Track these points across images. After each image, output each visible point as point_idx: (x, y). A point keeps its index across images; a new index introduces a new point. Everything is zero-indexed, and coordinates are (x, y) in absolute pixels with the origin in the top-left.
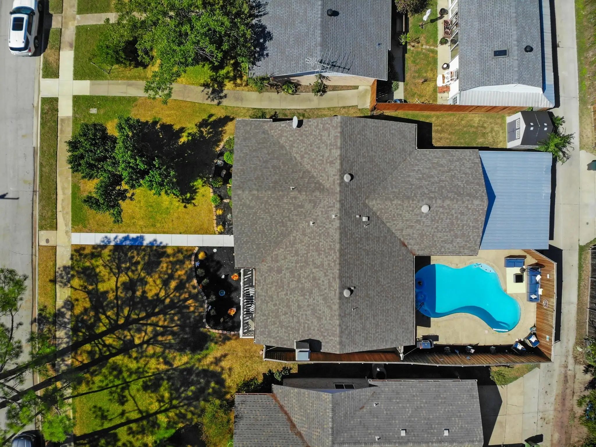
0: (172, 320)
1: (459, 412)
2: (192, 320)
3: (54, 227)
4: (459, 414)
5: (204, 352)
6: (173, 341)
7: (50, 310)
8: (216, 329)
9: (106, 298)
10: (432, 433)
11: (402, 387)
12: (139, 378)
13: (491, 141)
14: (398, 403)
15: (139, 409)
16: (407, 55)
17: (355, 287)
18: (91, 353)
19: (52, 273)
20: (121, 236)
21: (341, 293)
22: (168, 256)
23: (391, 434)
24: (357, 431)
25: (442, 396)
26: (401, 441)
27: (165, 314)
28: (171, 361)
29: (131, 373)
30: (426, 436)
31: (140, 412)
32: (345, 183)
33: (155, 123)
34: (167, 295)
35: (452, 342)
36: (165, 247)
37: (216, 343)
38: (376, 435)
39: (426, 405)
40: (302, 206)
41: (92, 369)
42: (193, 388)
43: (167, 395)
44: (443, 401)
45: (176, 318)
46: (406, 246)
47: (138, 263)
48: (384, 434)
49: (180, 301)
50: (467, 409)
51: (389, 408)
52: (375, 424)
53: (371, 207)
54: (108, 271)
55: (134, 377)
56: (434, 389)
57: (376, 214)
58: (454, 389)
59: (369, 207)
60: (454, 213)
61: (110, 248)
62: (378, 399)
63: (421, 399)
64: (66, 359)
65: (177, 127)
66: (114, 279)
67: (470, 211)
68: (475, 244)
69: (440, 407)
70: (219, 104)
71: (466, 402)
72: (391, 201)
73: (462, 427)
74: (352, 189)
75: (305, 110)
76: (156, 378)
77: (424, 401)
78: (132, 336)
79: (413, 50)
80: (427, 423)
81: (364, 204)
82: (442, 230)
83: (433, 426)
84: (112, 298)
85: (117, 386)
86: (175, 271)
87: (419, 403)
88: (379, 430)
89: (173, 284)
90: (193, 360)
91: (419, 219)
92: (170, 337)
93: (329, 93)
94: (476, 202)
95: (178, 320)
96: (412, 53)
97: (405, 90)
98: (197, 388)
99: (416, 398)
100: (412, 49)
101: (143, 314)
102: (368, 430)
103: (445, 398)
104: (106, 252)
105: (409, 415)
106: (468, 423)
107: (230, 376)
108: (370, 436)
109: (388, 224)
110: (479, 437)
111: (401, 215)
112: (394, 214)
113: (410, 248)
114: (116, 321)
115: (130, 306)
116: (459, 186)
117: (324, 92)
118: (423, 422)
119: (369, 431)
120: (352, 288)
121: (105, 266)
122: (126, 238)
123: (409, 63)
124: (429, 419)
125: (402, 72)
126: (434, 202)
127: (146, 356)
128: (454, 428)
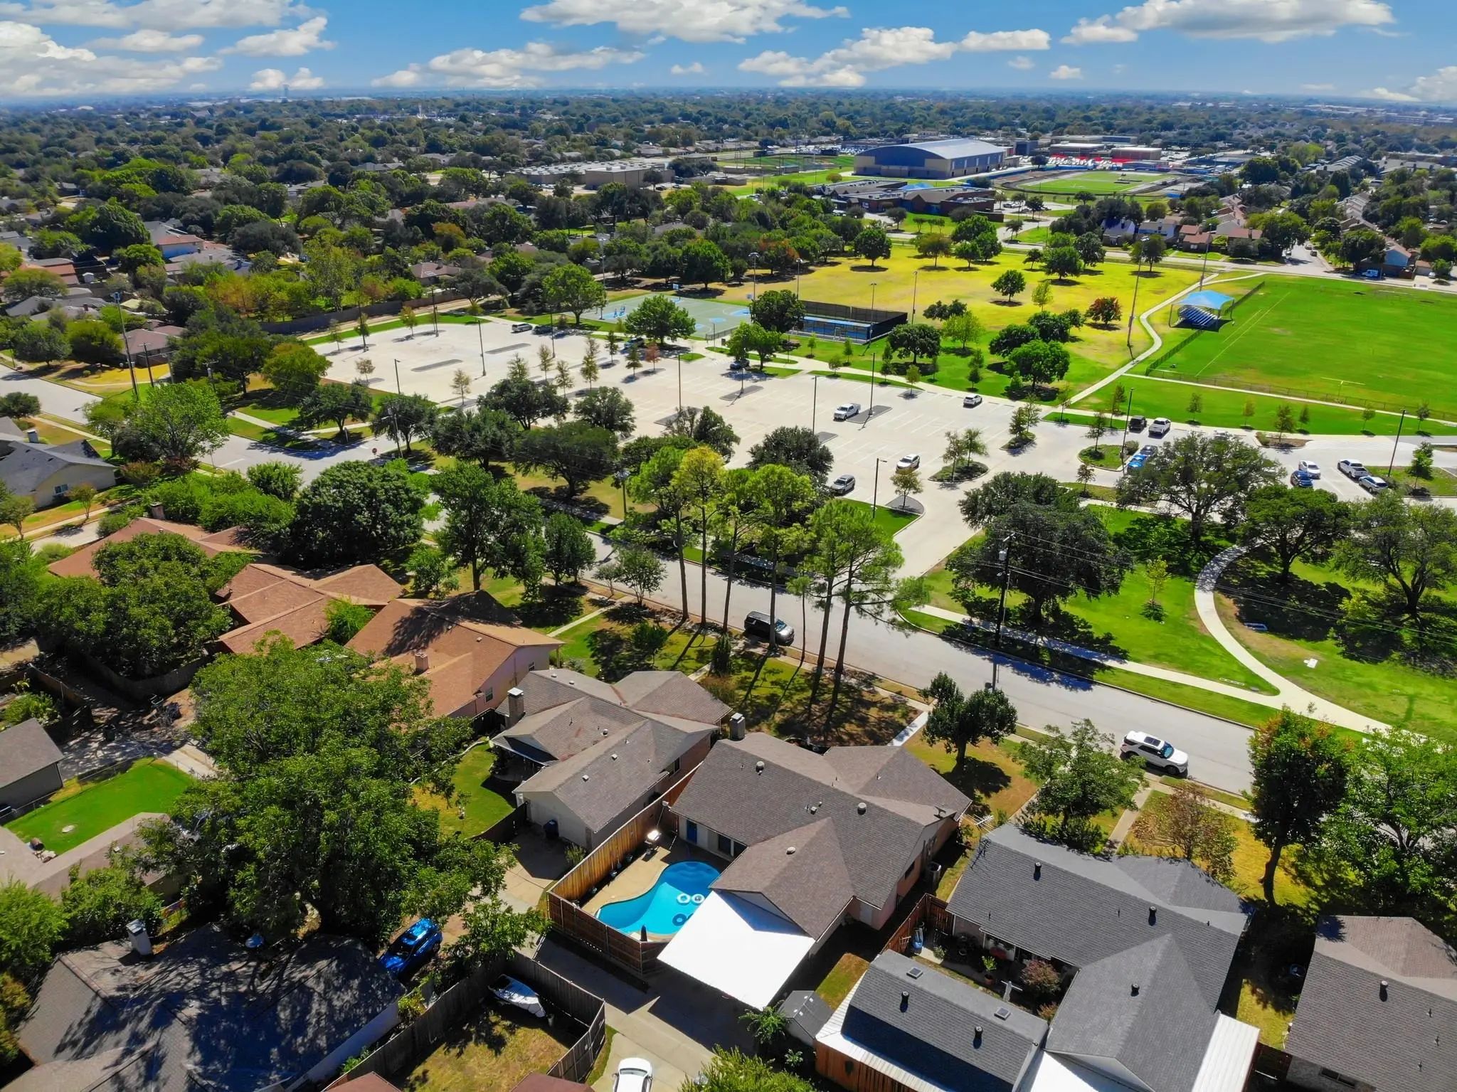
0: (815, 725)
5: (774, 729)
6: (798, 720)
7: (876, 683)
9: (864, 708)
12: (784, 696)
15: (760, 687)
17: (760, 774)
18: (826, 686)
19: (905, 695)
20: (911, 734)
28: (783, 713)
29: (791, 695)
31: (757, 687)
32: (859, 805)
35: (631, 868)
39: (616, 786)
41: (812, 682)
43: (758, 701)
46: (765, 843)
47: (880, 730)
48: (626, 747)
51: (640, 766)
53: (821, 819)
54: (886, 717)
55: (787, 695)
57: (811, 821)
59: (823, 817)
61: (905, 725)
64: (832, 676)
66: (876, 716)
72: (818, 832)
74: (849, 807)
76: (777, 702)
78: (820, 706)
81: (829, 814)
83: (598, 775)
84: (861, 710)
85: (789, 685)
87: (623, 784)
90: (773, 722)
91: (785, 848)
92: (802, 720)
95: (813, 729)
101: (833, 716)
104: (902, 722)
111: (799, 836)
112: (803, 833)
113: (761, 845)
114: (840, 705)
115: (847, 714)
119: (636, 741)
120: (760, 770)
121: (891, 717)
124: (606, 777)
126: (795, 858)
127: (798, 705)
128: (582, 786)
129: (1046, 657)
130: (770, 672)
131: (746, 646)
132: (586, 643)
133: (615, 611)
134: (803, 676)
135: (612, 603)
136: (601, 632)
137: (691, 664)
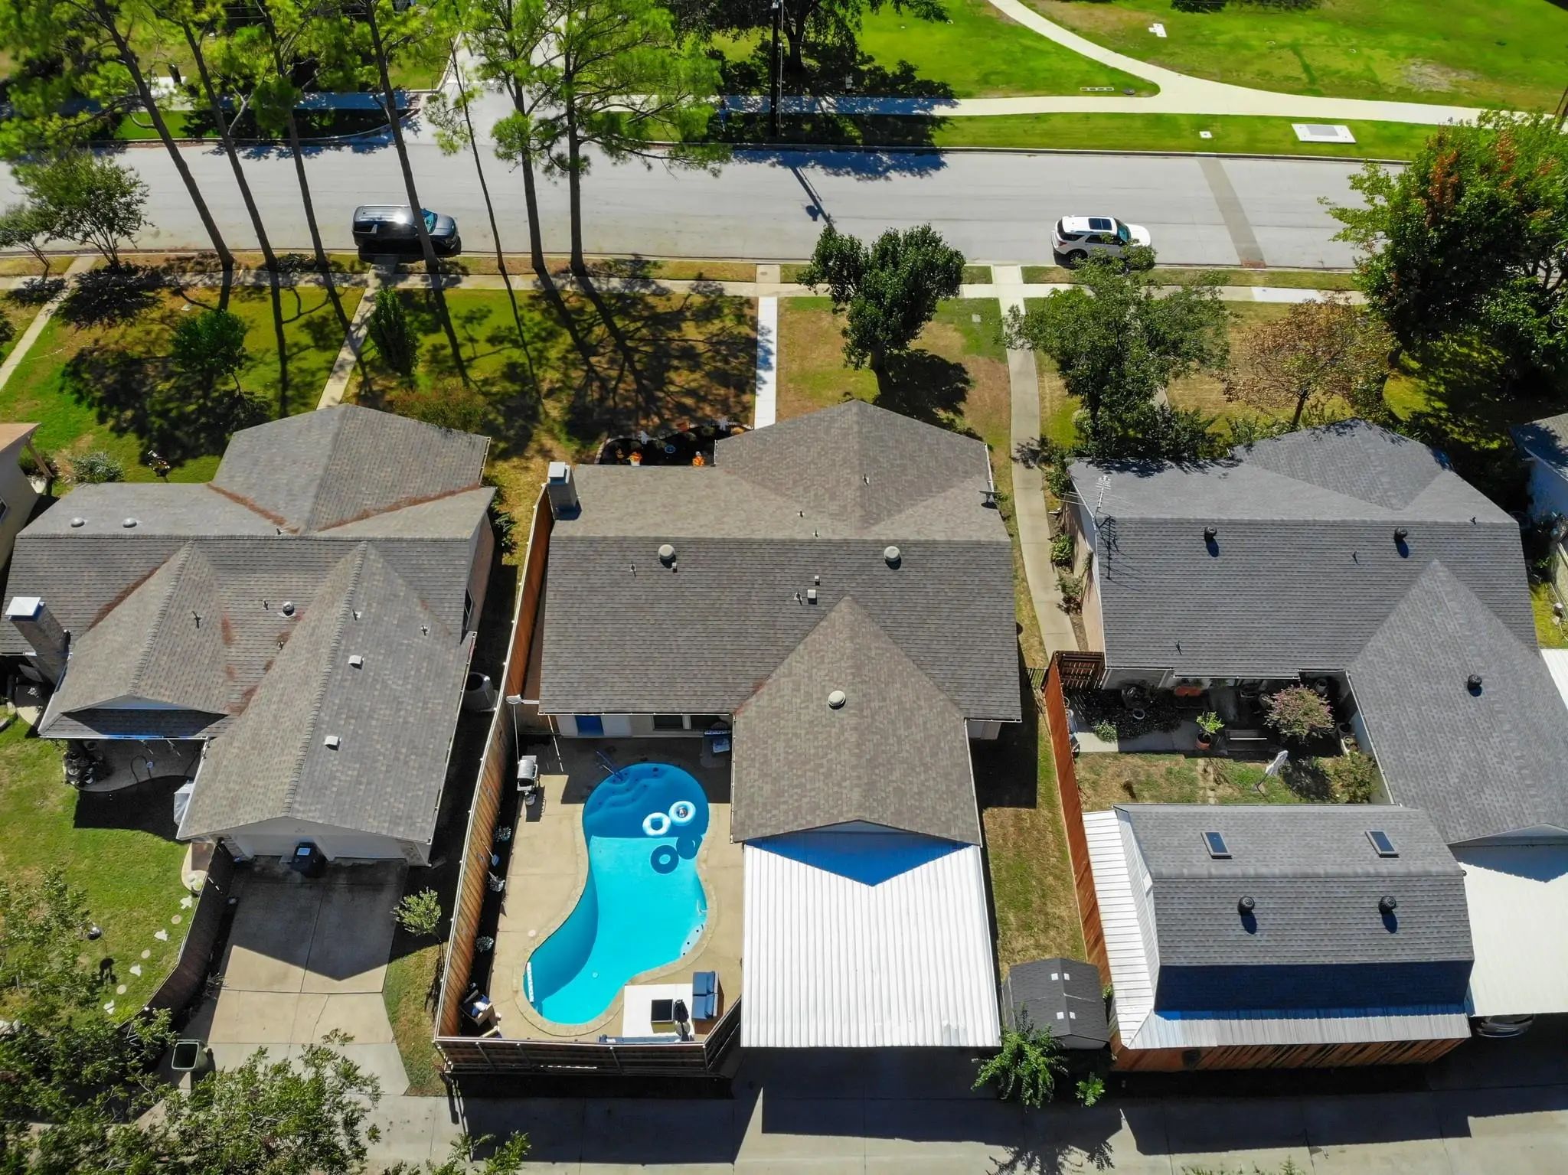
0: (626, 399)
1: (369, 783)
2: (625, 422)
3: (785, 281)
4: (364, 780)
5: (563, 437)
6: (589, 399)
7: (654, 273)
8: (604, 450)
9: (670, 329)
10: (338, 714)
11: (450, 686)
12: (530, 360)
13: (1014, 944)
14: (418, 670)
15: (475, 358)
16: (1181, 758)
17: (675, 571)
18: (581, 311)
19: (714, 276)
20: (773, 348)
21: (666, 541)
22: (737, 396)
23: (360, 640)
24: (380, 584)
25: (413, 757)
26: (340, 653)
27: (638, 391)
28: (554, 396)
29: (540, 352)
30: (337, 701)
31: (470, 360)
32: (881, 552)
33: (967, 382)
34: (668, 394)
35: (518, 851)
36: (753, 392)
37: (578, 451)
38: (364, 614)
39: (401, 720)
40: (833, 498)
41: (555, 311)
42: (501, 420)
43: (495, 389)
44: (402, 757)
45: (629, 404)
46: (754, 692)
47: (727, 362)
48: (363, 627)
49: (659, 408)
50: (370, 800)
51: (413, 651)
52: (386, 619)
53: (836, 608)
54: (715, 332)
55: (534, 354)
56: (431, 746)
57: (822, 620)
58: (422, 787)
59: (836, 604)
60: (829, 756)
61: (753, 334)
62: (435, 638)
63: (416, 714)
64: (574, 286)
65: (962, 406)
66: (701, 338)
67: (836, 789)
68: (760, 825)
69: (389, 746)
70: (1015, 460)
71: (386, 803)
72: (852, 639)
73: (335, 778)
74: (870, 565)
75: (1024, 580)
76: (527, 377)
77: (411, 720)
78: (603, 355)
79: (1196, 770)
80: (363, 711)
81: (842, 593)
82: (790, 748)
83: (353, 721)
84: (670, 336)
85: (521, 335)
86: (711, 403)
87: (409, 708)
88: (374, 622)
89: (689, 401)
90: (551, 423)
91: (815, 696)
92: (596, 396)
93: (1066, 620)
94: (856, 795)
95: (626, 406)
96: (1191, 770)
97: (1104, 755)
98: (499, 425)
99: (420, 704)
100: (1200, 769)
101: (639, 366)
102: (378, 603)
103: (406, 763)
104: (745, 330)
105: (390, 682)
106: (339, 794)
107: (514, 467)
108: (365, 604)
109: (801, 647)
110: (301, 809)
111: (823, 662)
112: (822, 650)
113: (750, 700)
114: (631, 338)
115: (655, 352)
116: (891, 771)
117: (1067, 611)
118: (369, 704)
119: (374, 605)
120: (674, 565)
121: (723, 329)
122: (768, 352)
123: (1165, 762)
124: (370, 717)
125: (1140, 747)
126: (852, 711)
127: (567, 369)
128: (336, 762)
129: (852, 130)
130: (470, 319)
131: (385, 281)
132: (69, 397)
133: (73, 299)
134: (531, 307)
135: (59, 286)
136: (81, 357)
137: (314, 359)
